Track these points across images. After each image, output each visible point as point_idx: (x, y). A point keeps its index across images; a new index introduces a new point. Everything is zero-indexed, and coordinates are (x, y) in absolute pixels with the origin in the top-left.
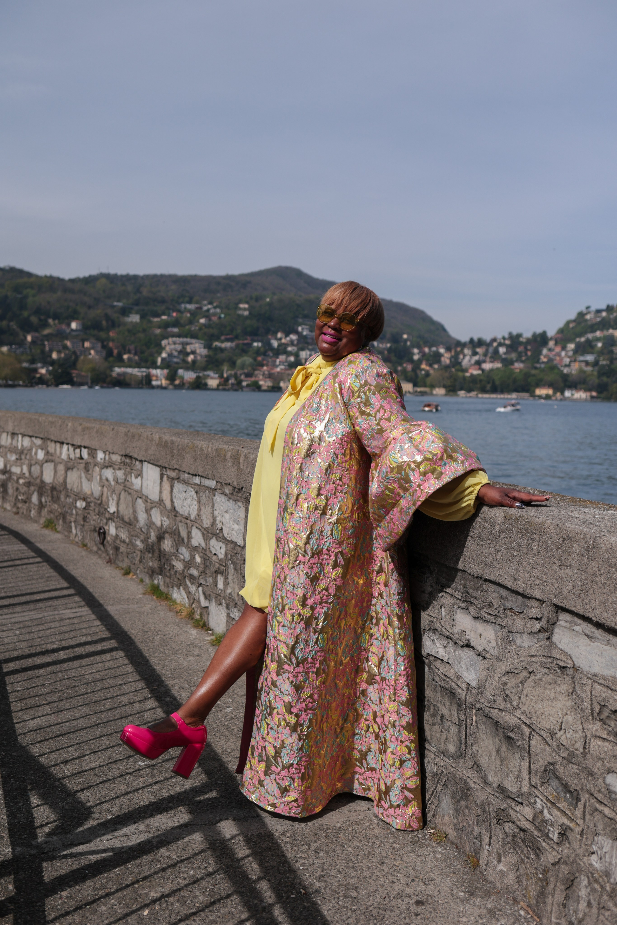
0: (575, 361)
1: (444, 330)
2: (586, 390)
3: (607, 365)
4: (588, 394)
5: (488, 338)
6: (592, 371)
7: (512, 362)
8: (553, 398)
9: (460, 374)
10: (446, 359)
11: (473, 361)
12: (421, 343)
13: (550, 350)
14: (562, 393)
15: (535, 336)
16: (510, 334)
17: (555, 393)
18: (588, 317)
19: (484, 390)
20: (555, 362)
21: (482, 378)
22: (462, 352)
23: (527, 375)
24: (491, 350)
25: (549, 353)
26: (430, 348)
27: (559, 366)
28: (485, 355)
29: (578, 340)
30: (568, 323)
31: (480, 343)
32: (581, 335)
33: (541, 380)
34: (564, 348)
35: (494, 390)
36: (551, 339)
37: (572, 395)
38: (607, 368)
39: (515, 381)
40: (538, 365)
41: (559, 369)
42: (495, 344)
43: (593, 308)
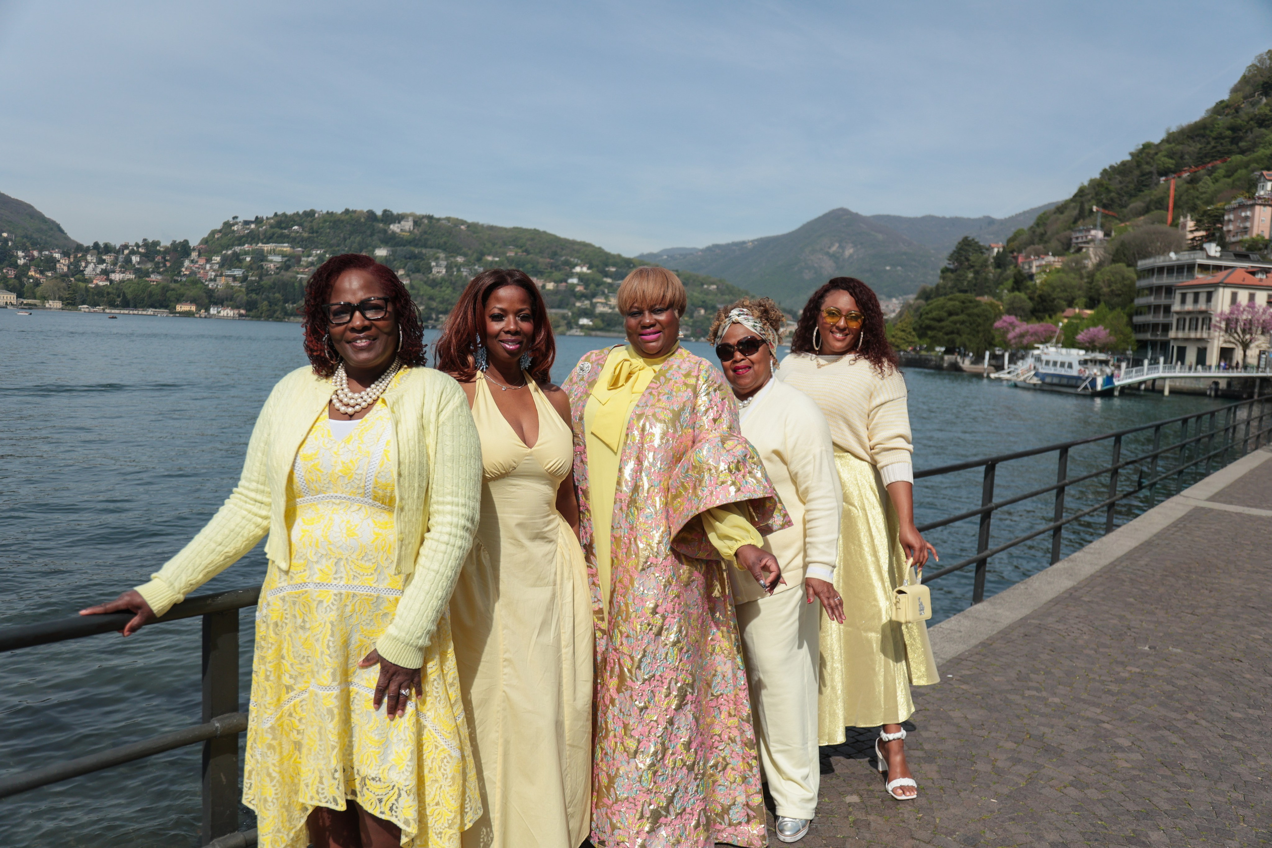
0: (221, 275)
1: (61, 231)
2: (234, 307)
3: (255, 281)
4: (236, 312)
5: (117, 243)
6: (240, 287)
7: (147, 274)
8: (197, 316)
9: (82, 285)
10: (63, 265)
11: (98, 270)
12: (28, 244)
13: (192, 261)
14: (207, 310)
15: (174, 245)
16: (145, 240)
17: (198, 310)
18: (235, 228)
19: (112, 305)
20: (198, 276)
21: (110, 290)
22: (84, 257)
23: (165, 289)
24: (121, 258)
25: (191, 265)
26: (40, 252)
27: (203, 280)
28: (115, 264)
29: (224, 252)
30: (213, 233)
31: (108, 249)
32: (227, 247)
33: (182, 295)
34: (208, 261)
35: (126, 304)
36: (194, 249)
37: (219, 312)
38: (255, 285)
39: (150, 295)
40: (178, 278)
41: (202, 283)
42: (126, 252)
43: (241, 219)
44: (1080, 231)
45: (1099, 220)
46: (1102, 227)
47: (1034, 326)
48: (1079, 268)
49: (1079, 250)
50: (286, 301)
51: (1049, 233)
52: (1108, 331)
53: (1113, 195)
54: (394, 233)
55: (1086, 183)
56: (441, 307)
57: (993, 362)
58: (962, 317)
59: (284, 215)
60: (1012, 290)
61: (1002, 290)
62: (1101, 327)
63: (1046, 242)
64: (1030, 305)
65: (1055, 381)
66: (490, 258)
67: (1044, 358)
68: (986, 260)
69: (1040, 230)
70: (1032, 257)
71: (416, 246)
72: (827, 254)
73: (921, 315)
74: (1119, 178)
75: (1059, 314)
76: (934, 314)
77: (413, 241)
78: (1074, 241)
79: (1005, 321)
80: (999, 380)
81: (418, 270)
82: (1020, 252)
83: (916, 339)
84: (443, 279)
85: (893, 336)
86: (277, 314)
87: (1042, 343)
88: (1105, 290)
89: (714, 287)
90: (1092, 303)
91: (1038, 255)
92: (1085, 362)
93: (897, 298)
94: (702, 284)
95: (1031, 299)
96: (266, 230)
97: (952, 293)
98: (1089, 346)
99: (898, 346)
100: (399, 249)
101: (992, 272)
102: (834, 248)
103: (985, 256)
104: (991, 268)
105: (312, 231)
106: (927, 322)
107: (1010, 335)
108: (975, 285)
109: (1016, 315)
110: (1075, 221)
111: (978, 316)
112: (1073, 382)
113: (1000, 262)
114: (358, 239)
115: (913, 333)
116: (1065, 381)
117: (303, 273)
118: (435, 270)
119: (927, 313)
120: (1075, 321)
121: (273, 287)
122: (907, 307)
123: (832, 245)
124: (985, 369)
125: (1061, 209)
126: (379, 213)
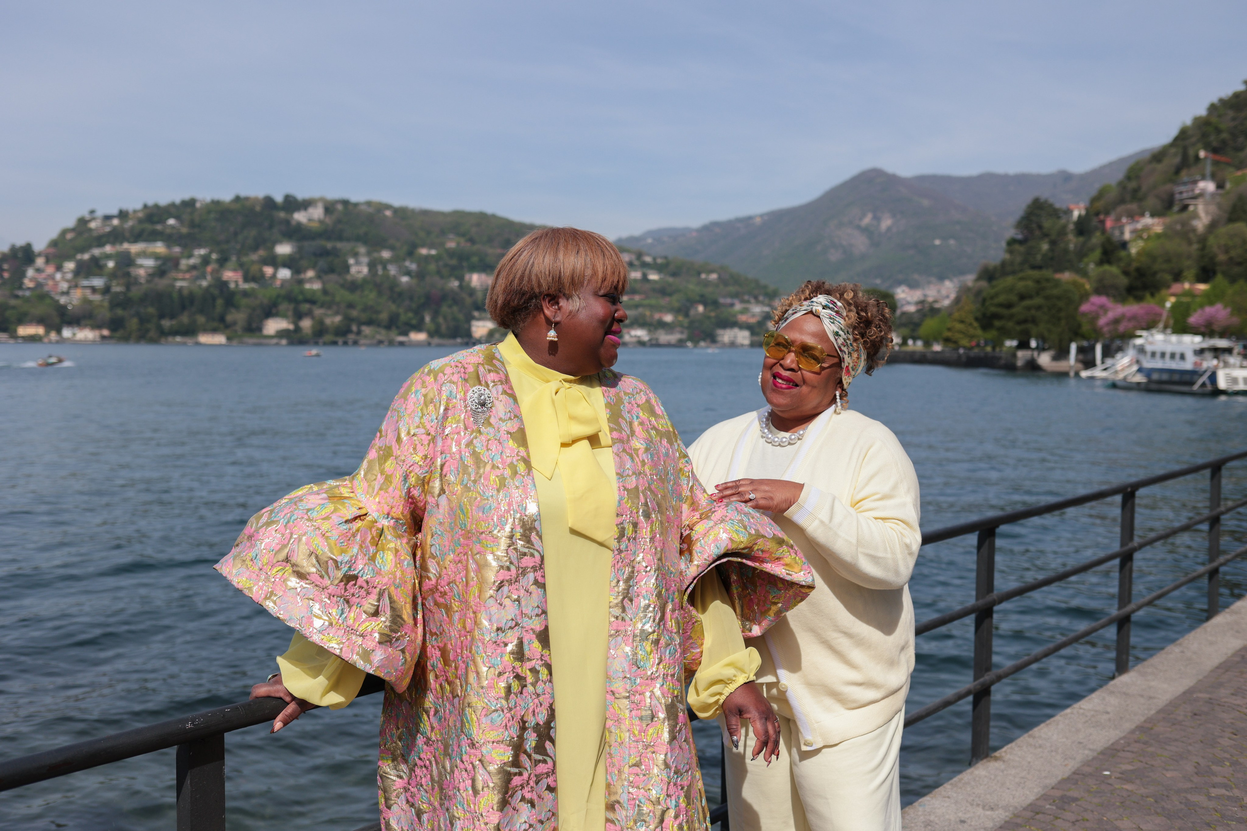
0: (76, 286)
2: (96, 326)
3: (121, 292)
4: (97, 333)
6: (102, 301)
8: (46, 340)
13: (38, 270)
14: (59, 331)
15: (14, 250)
17: (47, 333)
18: (93, 225)
20: (46, 289)
25: (37, 275)
27: (53, 294)
29: (79, 257)
30: (64, 232)
32: (83, 250)
33: (25, 314)
34: (59, 268)
36: (40, 255)
37: (74, 334)
38: (121, 297)
40: (20, 293)
41: (52, 298)
43: (100, 213)
44: (1185, 184)
45: (1209, 169)
46: (1213, 177)
47: (1132, 308)
48: (1186, 233)
49: (1185, 208)
50: (162, 316)
51: (1144, 188)
52: (1229, 310)
53: (1225, 135)
54: (299, 224)
55: (1188, 122)
56: (364, 317)
57: (1081, 357)
58: (1037, 301)
59: (157, 206)
60: (1101, 263)
61: (1087, 264)
62: (1219, 306)
63: (1141, 200)
64: (1124, 281)
65: (1165, 377)
66: (424, 251)
67: (1149, 348)
68: (1064, 227)
69: (1133, 185)
70: (1124, 220)
71: (329, 239)
72: (859, 227)
73: (984, 300)
74: (1231, 113)
75: (1164, 292)
76: (1002, 299)
77: (325, 233)
78: (1177, 197)
79: (1093, 304)
80: (1092, 378)
81: (331, 270)
82: (1107, 213)
83: (979, 332)
84: (365, 281)
85: (949, 329)
86: (152, 334)
87: (1143, 329)
88: (1222, 257)
89: (714, 276)
90: (1205, 275)
91: (1133, 216)
92: (1200, 352)
93: (951, 280)
94: (699, 273)
95: (1126, 273)
96: (132, 228)
97: (1021, 270)
98: (1207, 331)
99: (955, 342)
100: (306, 244)
101: (1072, 242)
102: (867, 220)
103: (1063, 221)
104: (1071, 237)
105: (192, 225)
106: (993, 309)
107: (1102, 321)
108: (1052, 259)
109: (1107, 295)
110: (1178, 171)
111: (1059, 298)
112: (1187, 378)
113: (1083, 228)
114: (253, 232)
115: (976, 324)
116: (1176, 377)
117: (183, 279)
118: (353, 270)
119: (992, 298)
120: (1185, 299)
121: (144, 299)
122: (963, 291)
123: (864, 215)
124: (1071, 367)
125: (1158, 156)
126: (279, 198)
